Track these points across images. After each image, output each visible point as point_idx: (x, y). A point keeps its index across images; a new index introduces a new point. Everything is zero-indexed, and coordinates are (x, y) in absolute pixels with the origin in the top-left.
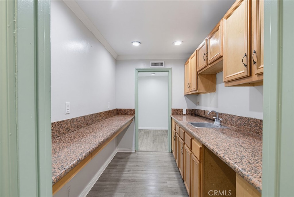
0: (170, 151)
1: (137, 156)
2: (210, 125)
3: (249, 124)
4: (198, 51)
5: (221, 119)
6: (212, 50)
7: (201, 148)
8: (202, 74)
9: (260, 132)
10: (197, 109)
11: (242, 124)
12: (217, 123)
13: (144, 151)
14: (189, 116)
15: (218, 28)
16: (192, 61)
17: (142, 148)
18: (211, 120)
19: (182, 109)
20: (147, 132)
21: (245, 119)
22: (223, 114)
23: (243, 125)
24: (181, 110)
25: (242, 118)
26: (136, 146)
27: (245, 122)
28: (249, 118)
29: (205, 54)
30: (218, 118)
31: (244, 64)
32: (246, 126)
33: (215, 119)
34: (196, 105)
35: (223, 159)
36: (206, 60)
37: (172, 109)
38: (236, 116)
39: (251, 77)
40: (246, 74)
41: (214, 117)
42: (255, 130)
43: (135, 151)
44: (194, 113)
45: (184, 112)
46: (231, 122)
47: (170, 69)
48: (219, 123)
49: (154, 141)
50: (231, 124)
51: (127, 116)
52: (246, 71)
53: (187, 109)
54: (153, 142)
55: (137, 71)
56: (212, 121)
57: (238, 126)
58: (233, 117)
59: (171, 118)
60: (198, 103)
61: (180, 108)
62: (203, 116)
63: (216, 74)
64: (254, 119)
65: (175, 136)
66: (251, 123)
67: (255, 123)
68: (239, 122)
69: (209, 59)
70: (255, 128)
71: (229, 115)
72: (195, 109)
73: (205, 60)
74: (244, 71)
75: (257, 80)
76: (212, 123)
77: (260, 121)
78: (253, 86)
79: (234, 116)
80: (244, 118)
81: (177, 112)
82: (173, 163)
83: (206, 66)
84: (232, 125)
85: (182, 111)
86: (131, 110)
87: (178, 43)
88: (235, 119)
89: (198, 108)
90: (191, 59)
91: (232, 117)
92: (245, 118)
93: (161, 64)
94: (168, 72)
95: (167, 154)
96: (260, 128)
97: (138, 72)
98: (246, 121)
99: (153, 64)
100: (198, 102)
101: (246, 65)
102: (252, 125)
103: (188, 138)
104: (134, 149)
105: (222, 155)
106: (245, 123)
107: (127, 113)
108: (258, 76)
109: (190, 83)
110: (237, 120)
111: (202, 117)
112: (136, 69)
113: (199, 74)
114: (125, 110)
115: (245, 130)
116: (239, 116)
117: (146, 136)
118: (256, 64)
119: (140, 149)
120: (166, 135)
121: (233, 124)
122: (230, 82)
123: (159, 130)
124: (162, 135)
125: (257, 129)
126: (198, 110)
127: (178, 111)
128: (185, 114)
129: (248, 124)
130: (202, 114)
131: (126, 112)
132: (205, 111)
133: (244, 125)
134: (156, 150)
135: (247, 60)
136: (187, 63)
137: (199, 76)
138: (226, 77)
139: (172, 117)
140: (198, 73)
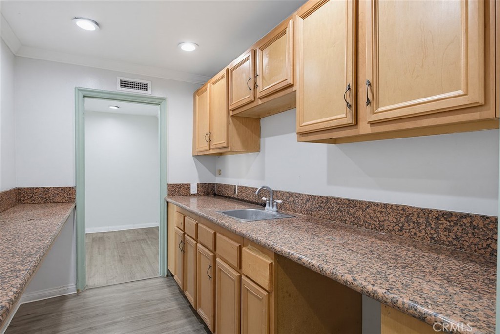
0: (164, 274)
1: (84, 303)
2: (257, 214)
3: (329, 208)
4: (232, 71)
5: (280, 202)
6: (266, 71)
7: (271, 263)
8: (237, 116)
9: (348, 219)
10: (216, 182)
11: (315, 208)
12: (271, 208)
13: (101, 285)
14: (202, 197)
15: (284, 32)
16: (216, 89)
17: (95, 278)
18: (250, 204)
19: (190, 185)
20: (100, 239)
21: (321, 199)
22: (277, 191)
23: (316, 210)
24: (186, 186)
25: (314, 197)
26: (80, 277)
27: (321, 204)
28: (327, 198)
29: (250, 79)
30: (273, 200)
31: (348, 103)
32: (322, 210)
33: (267, 200)
34: (216, 176)
35: (357, 286)
36: (252, 89)
37: (169, 185)
38: (303, 194)
39: (356, 127)
40: (349, 120)
41: (264, 199)
42: (339, 218)
43: (78, 290)
44: (211, 191)
45: (194, 190)
46: (293, 205)
47: (164, 100)
48: (275, 209)
49: (121, 259)
50: (292, 209)
51: (52, 205)
52: (349, 116)
53: (198, 185)
54: (121, 261)
55: (80, 92)
56: (253, 205)
57: (308, 212)
58: (297, 197)
59: (166, 204)
60: (220, 173)
61: (186, 183)
62: (233, 196)
63: (260, 119)
64: (338, 199)
65: (184, 242)
66: (332, 205)
67: (339, 205)
68: (308, 204)
69: (259, 89)
70: (339, 213)
71: (289, 193)
72: (213, 184)
73: (250, 89)
74: (344, 115)
75: (370, 132)
76: (262, 209)
77: (347, 202)
78: (335, 144)
79: (299, 194)
80: (318, 198)
81: (178, 190)
82: (176, 300)
83: (253, 102)
84: (295, 211)
85: (189, 188)
86: (63, 189)
87: (188, 47)
88: (301, 200)
89: (218, 180)
90: (214, 84)
91: (295, 196)
92: (321, 197)
93: (144, 87)
94: (158, 107)
95: (159, 282)
96: (348, 214)
97: (84, 96)
98: (323, 202)
99: (124, 84)
100: (220, 170)
101: (350, 105)
102: (334, 209)
103: (227, 246)
104: (74, 286)
105: (348, 278)
106: (320, 206)
107: (51, 198)
108: (371, 127)
109: (210, 133)
110: (304, 202)
111: (230, 198)
112: (79, 90)
113: (231, 116)
114: (46, 190)
115: (320, 217)
116: (308, 195)
117: (99, 248)
118: (370, 105)
119: (90, 283)
120: (146, 240)
121: (297, 210)
122: (309, 134)
123: (128, 231)
124: (137, 240)
125: (343, 216)
126: (219, 185)
127: (180, 188)
128: (194, 194)
129: (326, 207)
130: (229, 193)
131: (47, 196)
132: (235, 186)
133: (319, 210)
134: (132, 279)
135: (351, 96)
136: (203, 92)
137: (232, 118)
138: (302, 125)
139: (169, 200)
140: (231, 113)
